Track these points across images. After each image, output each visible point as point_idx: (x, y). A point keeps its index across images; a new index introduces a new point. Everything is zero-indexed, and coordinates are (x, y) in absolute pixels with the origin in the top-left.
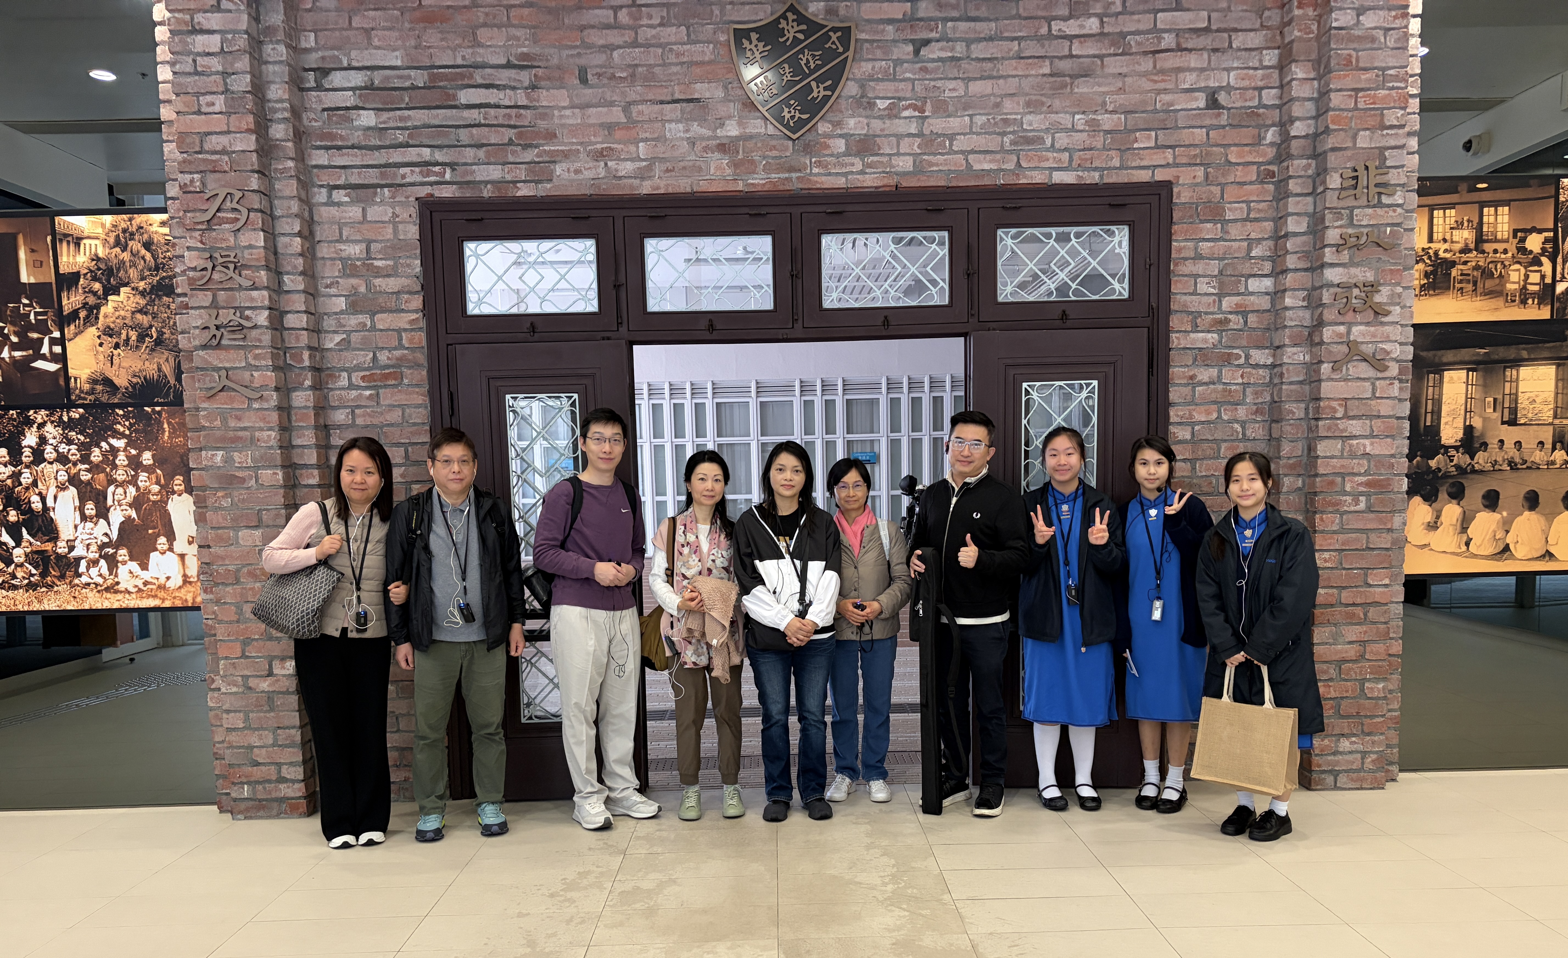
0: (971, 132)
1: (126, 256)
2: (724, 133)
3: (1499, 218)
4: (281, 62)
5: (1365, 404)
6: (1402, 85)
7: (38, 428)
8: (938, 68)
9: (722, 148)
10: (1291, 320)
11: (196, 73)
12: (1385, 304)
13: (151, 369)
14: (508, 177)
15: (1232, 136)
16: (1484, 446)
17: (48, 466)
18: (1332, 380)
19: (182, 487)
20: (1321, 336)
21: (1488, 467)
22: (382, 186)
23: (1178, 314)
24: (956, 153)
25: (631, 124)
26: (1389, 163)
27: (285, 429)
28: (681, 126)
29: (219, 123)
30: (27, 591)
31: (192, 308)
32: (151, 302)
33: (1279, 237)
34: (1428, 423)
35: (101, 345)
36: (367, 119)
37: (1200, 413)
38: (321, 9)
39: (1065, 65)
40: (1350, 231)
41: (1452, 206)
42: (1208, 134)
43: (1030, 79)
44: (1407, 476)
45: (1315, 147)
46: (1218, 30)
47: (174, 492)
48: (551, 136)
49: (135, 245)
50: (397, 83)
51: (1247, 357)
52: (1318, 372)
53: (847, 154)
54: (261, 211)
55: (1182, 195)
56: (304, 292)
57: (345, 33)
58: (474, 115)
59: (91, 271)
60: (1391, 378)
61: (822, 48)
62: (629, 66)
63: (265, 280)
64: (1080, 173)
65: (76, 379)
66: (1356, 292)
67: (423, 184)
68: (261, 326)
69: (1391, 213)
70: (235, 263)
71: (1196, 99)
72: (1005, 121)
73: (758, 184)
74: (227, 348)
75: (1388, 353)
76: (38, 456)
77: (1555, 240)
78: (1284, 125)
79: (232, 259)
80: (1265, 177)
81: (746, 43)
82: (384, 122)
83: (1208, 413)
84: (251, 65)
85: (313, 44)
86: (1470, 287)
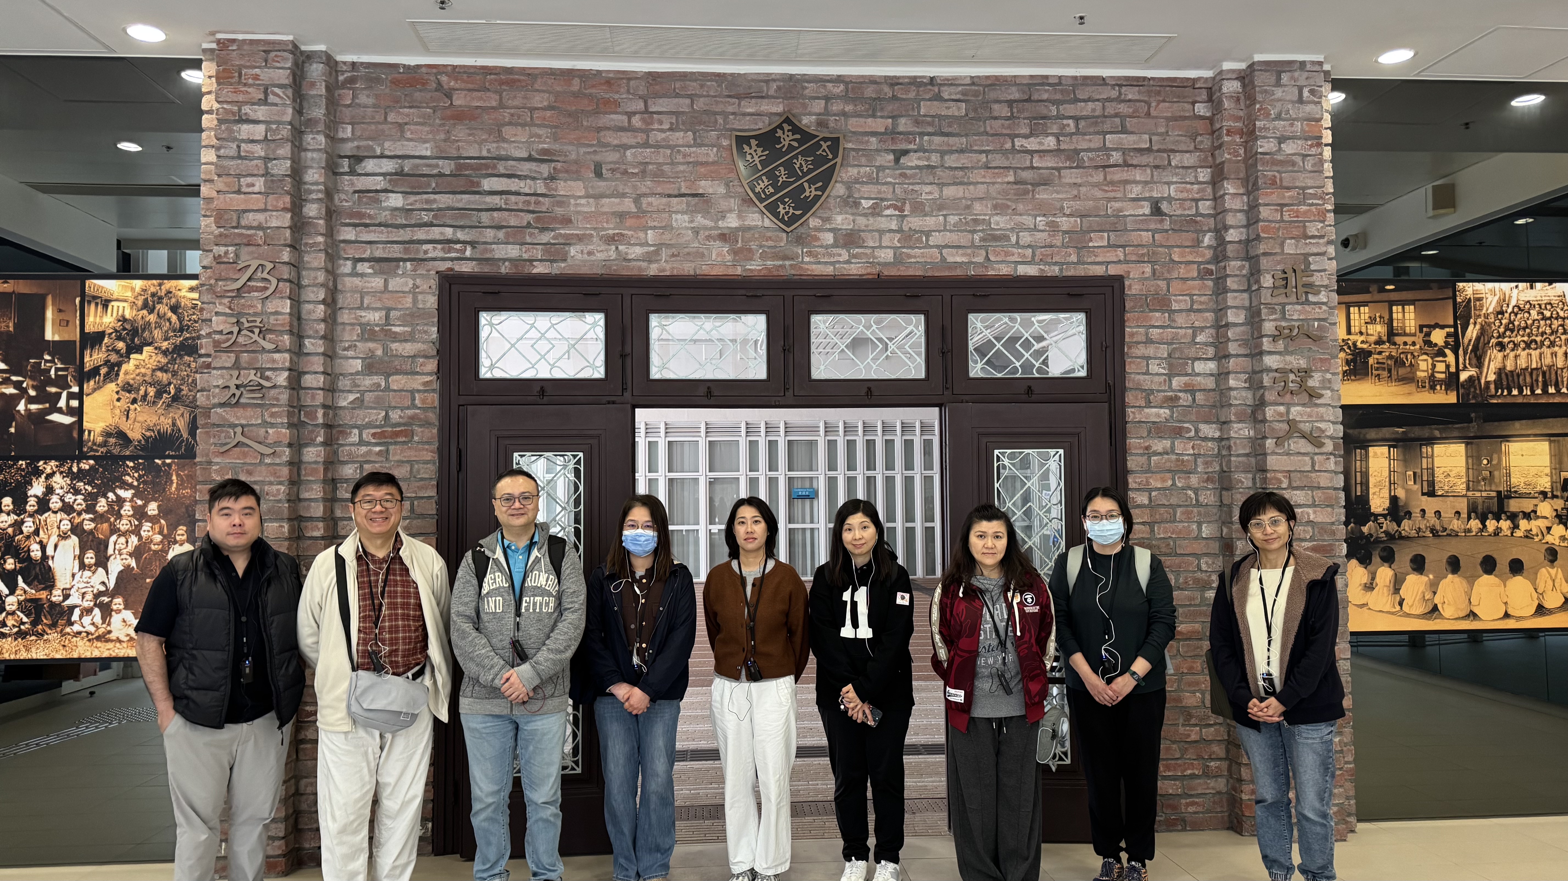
0: (945, 230)
1: (152, 318)
2: (725, 225)
3: (1407, 315)
4: (319, 150)
5: (1307, 476)
6: (1320, 202)
7: (47, 478)
8: (915, 175)
9: (723, 237)
10: (1236, 399)
11: (240, 157)
12: (1319, 388)
13: (165, 424)
14: (525, 256)
15: (1174, 239)
16: (1409, 514)
17: (52, 515)
18: (1277, 454)
19: (185, 537)
20: (1264, 415)
21: (1413, 533)
22: (405, 260)
23: (1133, 392)
24: (932, 247)
25: (641, 213)
26: (1313, 267)
27: (295, 482)
28: (686, 217)
29: (258, 202)
30: (16, 639)
31: (214, 368)
32: (173, 361)
33: (1221, 327)
34: (1359, 494)
35: (118, 400)
36: (396, 200)
37: (1156, 480)
38: (359, 105)
39: (1026, 175)
40: (1284, 324)
41: (1365, 304)
42: (1153, 237)
43: (997, 186)
44: (1345, 541)
45: (1247, 251)
46: (1159, 151)
47: (175, 542)
48: (567, 221)
49: (162, 308)
50: (426, 171)
51: (1197, 431)
52: (1263, 446)
53: (835, 245)
54: (290, 281)
55: (1133, 288)
56: (324, 354)
57: (380, 127)
58: (496, 200)
59: (116, 331)
60: (1326, 454)
61: (814, 155)
62: (641, 163)
63: (288, 343)
64: (1042, 267)
65: (90, 432)
66: (1292, 377)
67: (443, 259)
68: (280, 386)
69: (1317, 310)
70: (260, 328)
71: (1142, 207)
72: (975, 221)
73: (755, 270)
74: (245, 406)
75: (1323, 431)
76: (43, 505)
77: (1455, 335)
78: (1220, 231)
79: (258, 324)
80: (1204, 274)
81: (746, 148)
82: (411, 204)
83: (1164, 480)
84: (293, 153)
85: (349, 135)
86: (1385, 374)
